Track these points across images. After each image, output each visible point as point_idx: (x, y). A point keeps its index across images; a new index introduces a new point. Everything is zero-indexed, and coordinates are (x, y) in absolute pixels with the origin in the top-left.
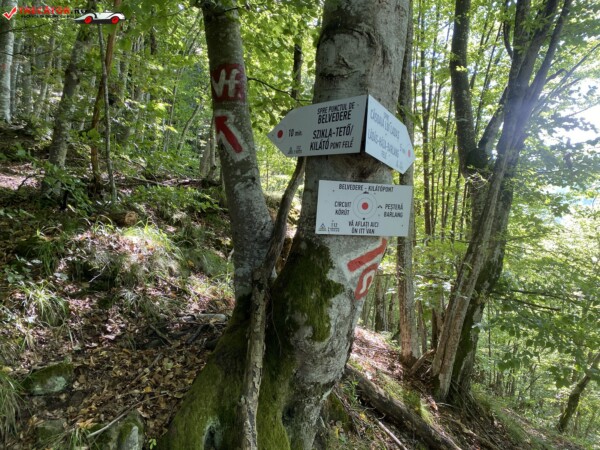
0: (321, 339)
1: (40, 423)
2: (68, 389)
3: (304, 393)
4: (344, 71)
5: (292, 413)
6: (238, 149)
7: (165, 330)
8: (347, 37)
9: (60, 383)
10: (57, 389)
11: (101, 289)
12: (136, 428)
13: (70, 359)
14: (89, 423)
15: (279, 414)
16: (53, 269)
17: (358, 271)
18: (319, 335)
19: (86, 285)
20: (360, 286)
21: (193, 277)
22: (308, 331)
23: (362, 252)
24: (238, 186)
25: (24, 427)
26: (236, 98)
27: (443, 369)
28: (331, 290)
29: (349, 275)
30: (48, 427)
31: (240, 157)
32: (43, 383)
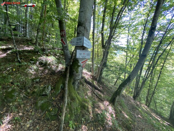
0: (78, 73)
1: (35, 86)
2: (39, 81)
3: (75, 80)
4: (81, 32)
5: (74, 83)
6: (65, 44)
7: (55, 72)
8: (81, 27)
9: (38, 80)
10: (38, 81)
11: (44, 66)
12: (50, 86)
13: (39, 76)
14: (43, 85)
15: (72, 84)
16: (36, 63)
17: (83, 63)
18: (77, 72)
19: (42, 65)
20: (83, 66)
21: (60, 64)
22: (75, 72)
23: (84, 61)
24: (65, 50)
25: (33, 86)
26: (64, 36)
27: (98, 77)
28: (79, 66)
29: (82, 64)
30: (37, 86)
31: (65, 46)
32: (35, 80)
